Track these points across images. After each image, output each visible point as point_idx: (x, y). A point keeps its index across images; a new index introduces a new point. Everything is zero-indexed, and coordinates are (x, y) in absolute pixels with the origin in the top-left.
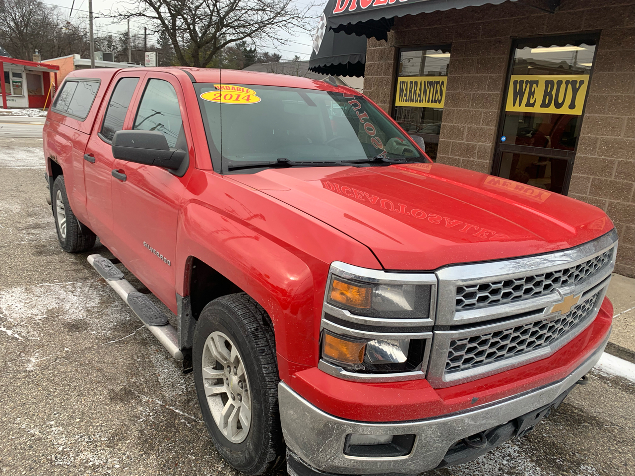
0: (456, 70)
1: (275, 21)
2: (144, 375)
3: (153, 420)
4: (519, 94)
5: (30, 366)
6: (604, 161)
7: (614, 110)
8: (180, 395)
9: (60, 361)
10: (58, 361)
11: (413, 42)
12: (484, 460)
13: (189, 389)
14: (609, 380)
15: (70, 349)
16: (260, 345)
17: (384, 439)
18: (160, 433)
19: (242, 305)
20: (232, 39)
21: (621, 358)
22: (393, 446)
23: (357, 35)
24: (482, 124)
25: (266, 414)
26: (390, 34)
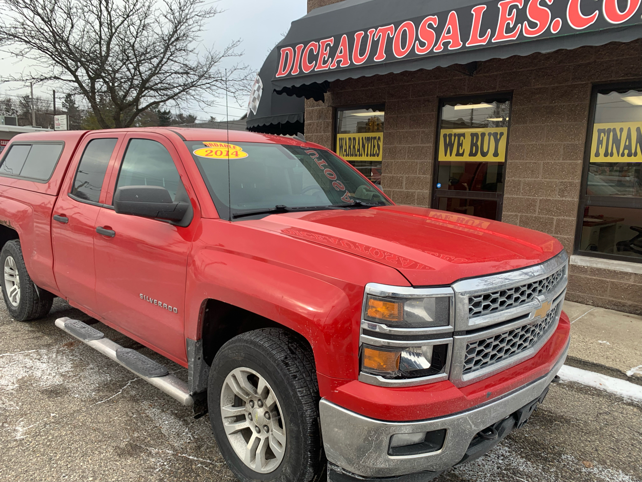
0: (391, 126)
1: (199, 83)
2: (145, 429)
3: (170, 469)
4: (449, 146)
5: (19, 435)
6: (528, 200)
7: (531, 156)
8: (189, 442)
9: (50, 426)
10: (48, 426)
11: (349, 102)
12: (483, 462)
13: (196, 437)
14: (565, 385)
15: (57, 414)
16: (292, 372)
17: (418, 438)
18: (181, 479)
19: (266, 338)
20: (155, 102)
21: (571, 366)
22: (426, 444)
23: (297, 96)
24: (419, 173)
25: (304, 435)
26: (327, 95)
